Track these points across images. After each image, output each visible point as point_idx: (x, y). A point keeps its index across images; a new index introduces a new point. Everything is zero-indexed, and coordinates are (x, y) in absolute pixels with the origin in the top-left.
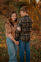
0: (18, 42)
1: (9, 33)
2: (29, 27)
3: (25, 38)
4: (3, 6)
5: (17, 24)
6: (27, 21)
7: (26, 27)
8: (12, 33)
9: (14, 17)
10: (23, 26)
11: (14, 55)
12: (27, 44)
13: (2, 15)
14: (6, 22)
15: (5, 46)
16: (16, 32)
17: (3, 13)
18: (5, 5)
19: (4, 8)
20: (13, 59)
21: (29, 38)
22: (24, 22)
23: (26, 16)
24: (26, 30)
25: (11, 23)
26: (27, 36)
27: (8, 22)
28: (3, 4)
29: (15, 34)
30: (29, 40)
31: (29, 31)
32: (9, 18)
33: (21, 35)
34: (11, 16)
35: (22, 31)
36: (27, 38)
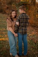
0: (17, 34)
1: (10, 27)
2: (26, 22)
3: (23, 31)
4: (7, 6)
5: (16, 20)
6: (24, 17)
7: (23, 22)
8: (12, 27)
9: (14, 14)
10: (21, 21)
11: (14, 45)
12: (24, 36)
13: (6, 14)
14: (7, 18)
15: (7, 39)
16: (15, 26)
17: (7, 12)
18: (8, 5)
19: (8, 8)
20: (13, 48)
21: (26, 31)
22: (21, 18)
23: (23, 13)
24: (23, 24)
25: (11, 19)
26: (24, 29)
27: (9, 18)
28: (7, 4)
29: (14, 28)
30: (26, 32)
31: (26, 26)
32: (10, 15)
33: (19, 29)
34: (11, 13)
35: (20, 25)
36: (24, 31)
